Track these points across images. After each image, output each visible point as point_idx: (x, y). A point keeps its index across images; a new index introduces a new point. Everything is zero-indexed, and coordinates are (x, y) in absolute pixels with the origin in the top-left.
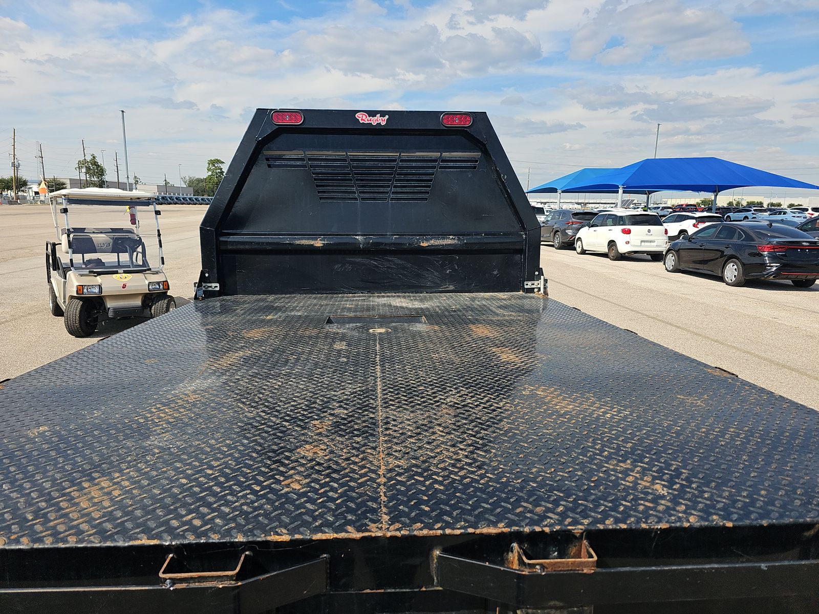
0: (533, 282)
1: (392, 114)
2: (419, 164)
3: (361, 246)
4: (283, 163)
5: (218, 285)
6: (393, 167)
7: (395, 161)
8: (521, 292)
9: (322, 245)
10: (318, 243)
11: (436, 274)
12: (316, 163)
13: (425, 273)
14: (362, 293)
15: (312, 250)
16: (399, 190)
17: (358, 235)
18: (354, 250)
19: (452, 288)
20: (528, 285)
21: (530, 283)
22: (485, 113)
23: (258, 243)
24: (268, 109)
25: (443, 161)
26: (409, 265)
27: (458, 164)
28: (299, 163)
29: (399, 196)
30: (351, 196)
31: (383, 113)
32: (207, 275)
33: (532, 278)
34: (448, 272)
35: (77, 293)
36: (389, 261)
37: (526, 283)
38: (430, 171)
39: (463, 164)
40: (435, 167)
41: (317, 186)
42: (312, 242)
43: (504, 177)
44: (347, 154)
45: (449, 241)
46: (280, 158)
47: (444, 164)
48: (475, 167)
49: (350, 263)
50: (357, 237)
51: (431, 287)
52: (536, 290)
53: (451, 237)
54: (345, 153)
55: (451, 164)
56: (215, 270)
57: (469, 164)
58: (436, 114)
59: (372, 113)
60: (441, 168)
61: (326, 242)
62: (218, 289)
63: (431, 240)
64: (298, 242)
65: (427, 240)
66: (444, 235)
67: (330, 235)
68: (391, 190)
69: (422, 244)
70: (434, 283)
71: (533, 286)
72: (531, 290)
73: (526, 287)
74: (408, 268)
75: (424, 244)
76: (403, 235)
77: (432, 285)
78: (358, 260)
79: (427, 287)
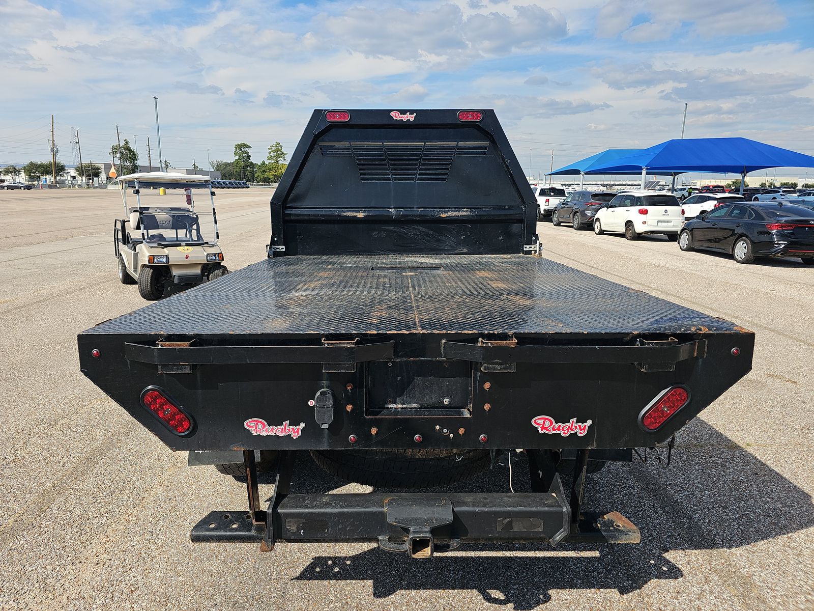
0: (531, 246)
1: (419, 113)
2: (440, 151)
3: (394, 217)
4: (334, 151)
5: (284, 247)
6: (419, 154)
7: (421, 149)
8: (521, 254)
9: (363, 216)
10: (360, 215)
11: (453, 239)
12: (361, 152)
13: (444, 239)
14: (394, 255)
15: (355, 220)
16: (423, 172)
17: (391, 208)
18: (388, 221)
19: (465, 250)
20: (527, 248)
21: (528, 246)
22: (493, 110)
23: (314, 215)
24: (323, 110)
25: (459, 149)
26: (431, 232)
27: (471, 151)
28: (345, 152)
29: (424, 177)
30: (386, 177)
31: (412, 112)
32: (276, 239)
33: (530, 242)
34: (462, 238)
35: (149, 263)
36: (415, 229)
37: (525, 246)
38: (449, 157)
39: (475, 151)
40: (452, 154)
41: (360, 170)
42: (355, 214)
43: (507, 161)
44: (383, 144)
45: (463, 213)
46: (331, 148)
47: (460, 151)
48: (485, 154)
49: (385, 230)
50: (391, 210)
51: (448, 250)
52: (533, 252)
53: (465, 210)
54: (381, 144)
55: (465, 151)
56: (282, 236)
57: (479, 151)
58: (454, 111)
59: (403, 112)
60: (457, 154)
61: (366, 214)
62: (284, 250)
63: (449, 211)
64: (344, 214)
65: (446, 212)
66: (459, 208)
67: (369, 208)
68: (418, 172)
69: (441, 215)
70: (451, 246)
71: (530, 249)
72: (529, 252)
73: (525, 249)
74: (430, 235)
75: (444, 215)
76: (427, 208)
77: (450, 248)
78: (391, 228)
79: (445, 250)
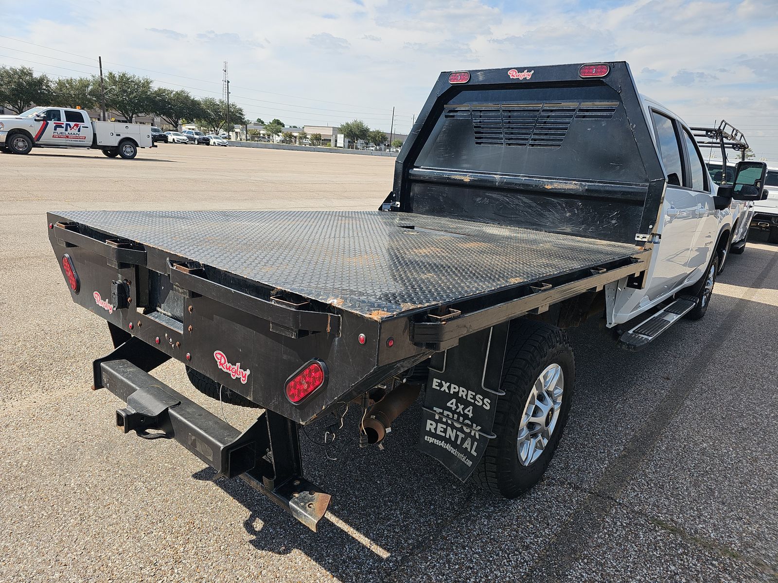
0: (645, 235)
1: (537, 70)
2: (558, 114)
3: (497, 184)
4: (455, 114)
5: (399, 203)
6: (536, 117)
7: (537, 111)
8: (631, 244)
9: (469, 181)
10: (467, 179)
11: (556, 215)
12: (477, 114)
13: (546, 213)
14: (493, 224)
15: (460, 184)
16: (537, 137)
17: (496, 174)
18: (491, 187)
19: (568, 230)
20: (639, 237)
21: (641, 236)
22: (625, 62)
25: (581, 111)
26: (534, 205)
27: (594, 114)
29: (537, 142)
30: (499, 141)
31: (529, 69)
32: (394, 195)
33: (644, 230)
34: (568, 215)
36: (519, 199)
37: (637, 235)
38: (567, 120)
39: (599, 114)
40: (571, 117)
41: (475, 133)
42: (462, 178)
43: (632, 126)
44: (500, 106)
45: (572, 186)
47: (582, 114)
48: (610, 117)
49: (488, 197)
50: (495, 176)
51: (549, 227)
53: (574, 182)
56: (400, 192)
57: (605, 114)
58: (575, 66)
59: (521, 70)
60: (578, 117)
61: (472, 178)
62: (399, 206)
63: (555, 183)
64: (454, 177)
65: (552, 183)
66: (567, 180)
67: (477, 173)
68: (531, 137)
69: (546, 187)
71: (644, 240)
72: (641, 243)
73: (636, 239)
74: (533, 207)
75: (549, 187)
76: (532, 177)
77: (552, 225)
78: (494, 196)
79: (545, 226)
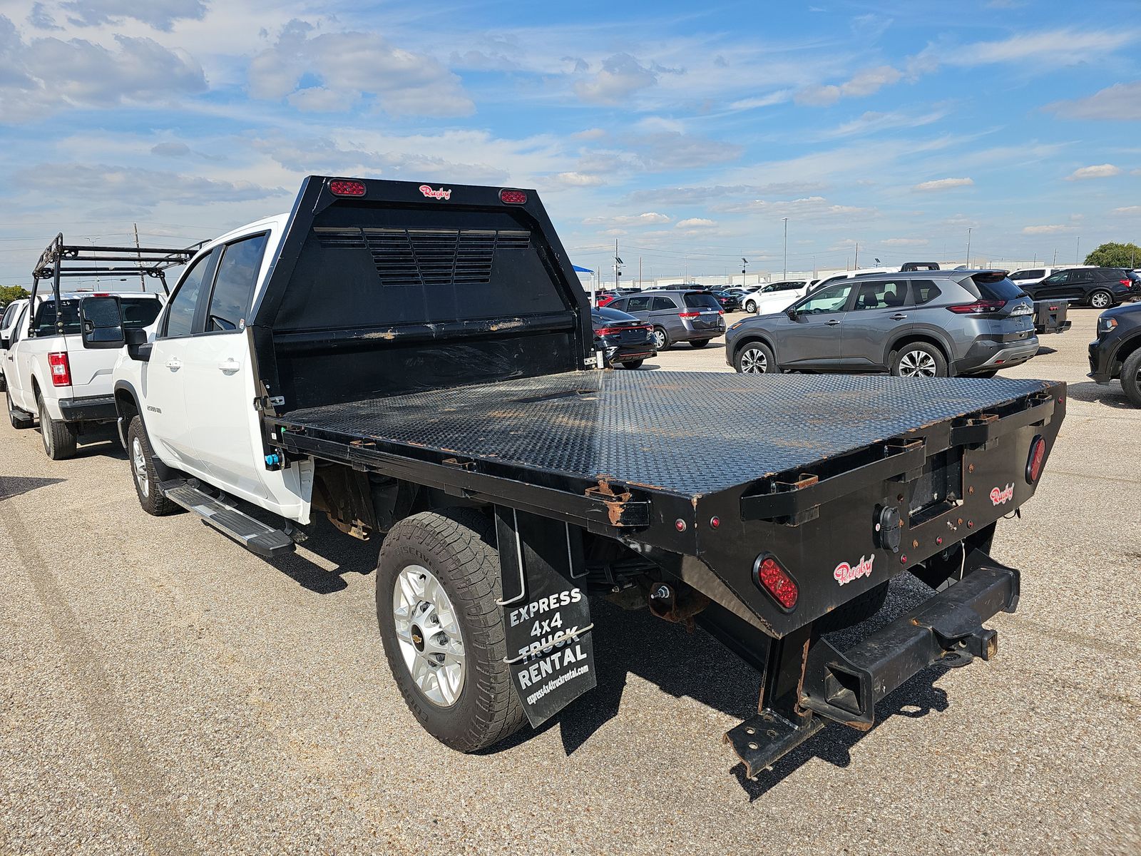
0: (591, 359)
1: (456, 189)
2: (479, 243)
3: (434, 335)
4: (339, 241)
5: (282, 398)
6: (454, 246)
7: (455, 239)
8: (577, 371)
9: (393, 337)
10: (389, 336)
11: (505, 359)
12: (377, 242)
13: (495, 360)
14: (437, 389)
15: (381, 344)
16: (461, 271)
17: (429, 323)
18: (427, 341)
19: (520, 373)
20: (588, 361)
21: (588, 360)
22: (536, 190)
23: (321, 342)
24: (323, 177)
25: (500, 239)
26: (480, 353)
27: (513, 243)
28: (356, 242)
29: (462, 277)
30: (414, 279)
31: (446, 187)
33: (590, 354)
34: (515, 357)
36: (460, 349)
37: (585, 360)
38: (489, 249)
39: (517, 243)
40: (492, 246)
41: (379, 268)
42: (382, 335)
43: (557, 256)
44: (407, 231)
45: (515, 324)
46: (334, 236)
47: (501, 243)
48: (527, 246)
49: (422, 355)
50: (429, 326)
51: (501, 375)
52: (594, 366)
53: (516, 319)
54: (404, 231)
55: (507, 243)
56: (277, 380)
57: (522, 243)
58: (495, 190)
59: (435, 187)
60: (498, 246)
61: (397, 334)
62: (283, 403)
63: (500, 323)
64: (366, 336)
65: (496, 324)
66: (509, 318)
68: (454, 271)
69: (492, 329)
70: (505, 370)
71: (592, 363)
72: (589, 367)
73: (586, 364)
74: (479, 356)
75: (494, 328)
76: (472, 320)
77: (503, 372)
78: (430, 351)
79: (498, 375)
